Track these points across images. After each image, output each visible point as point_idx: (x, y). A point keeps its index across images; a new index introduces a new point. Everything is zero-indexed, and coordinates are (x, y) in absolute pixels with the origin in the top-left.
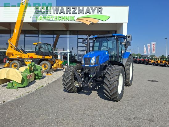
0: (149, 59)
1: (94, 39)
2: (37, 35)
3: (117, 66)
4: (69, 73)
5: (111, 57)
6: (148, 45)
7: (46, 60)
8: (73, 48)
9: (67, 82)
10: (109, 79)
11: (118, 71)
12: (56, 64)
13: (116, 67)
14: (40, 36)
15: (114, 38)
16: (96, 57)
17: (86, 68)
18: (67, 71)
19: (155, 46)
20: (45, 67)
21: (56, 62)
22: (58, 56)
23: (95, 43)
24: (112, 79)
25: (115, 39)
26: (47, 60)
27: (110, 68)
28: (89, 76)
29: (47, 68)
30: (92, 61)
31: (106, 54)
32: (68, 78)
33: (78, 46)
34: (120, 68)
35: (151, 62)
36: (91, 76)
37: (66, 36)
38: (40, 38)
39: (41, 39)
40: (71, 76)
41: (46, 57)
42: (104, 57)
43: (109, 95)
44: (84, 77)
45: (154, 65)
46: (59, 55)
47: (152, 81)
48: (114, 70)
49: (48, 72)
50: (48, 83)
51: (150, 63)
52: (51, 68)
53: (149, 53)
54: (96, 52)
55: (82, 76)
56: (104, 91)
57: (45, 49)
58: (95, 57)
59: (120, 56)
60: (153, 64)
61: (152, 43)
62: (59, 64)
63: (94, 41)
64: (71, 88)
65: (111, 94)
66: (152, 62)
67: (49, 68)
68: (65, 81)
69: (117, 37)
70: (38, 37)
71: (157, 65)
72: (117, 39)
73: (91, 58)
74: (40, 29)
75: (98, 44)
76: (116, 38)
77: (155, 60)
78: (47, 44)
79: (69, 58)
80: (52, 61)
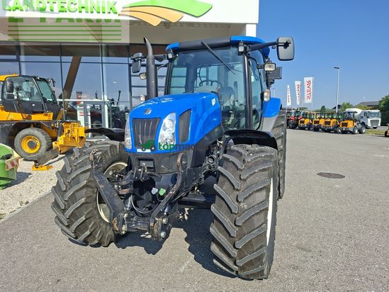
0: (298, 116)
1: (170, 56)
2: (14, 57)
3: (256, 147)
4: (76, 180)
5: (226, 113)
6: (297, 83)
7: (35, 126)
8: (120, 92)
9: (69, 212)
10: (234, 205)
11: (264, 170)
12: (64, 136)
13: (254, 152)
14: (23, 57)
15: (236, 49)
16: (179, 117)
17: (140, 160)
18: (68, 171)
19: (311, 86)
20: (32, 145)
21: (66, 131)
22: (78, 112)
23: (175, 69)
24: (244, 206)
25: (240, 54)
26: (38, 125)
27: (232, 158)
28: (154, 191)
29: (38, 148)
30: (162, 132)
31: (213, 103)
32: (73, 198)
33: (131, 87)
34: (271, 157)
35: (303, 122)
36: (162, 192)
37: (98, 59)
38: (23, 65)
39: (26, 67)
40: (85, 190)
41: (35, 118)
42: (205, 116)
43: (231, 264)
44: (134, 194)
45: (309, 130)
46: (80, 109)
47: (329, 175)
48: (250, 168)
49: (38, 162)
50: (25, 201)
51: (302, 125)
52: (50, 148)
53: (298, 103)
54: (177, 97)
55: (125, 191)
56: (214, 248)
57: (31, 95)
58: (172, 116)
59: (255, 112)
60: (309, 127)
61: (306, 79)
62: (75, 134)
63: (171, 60)
64: (88, 233)
65: (240, 263)
66: (305, 123)
67: (44, 147)
68: (64, 211)
69: (245, 48)
70: (18, 61)
71: (316, 130)
72: (245, 53)
73: (161, 120)
74: (21, 40)
75: (183, 71)
76: (241, 49)
77: (312, 120)
78: (35, 78)
79: (109, 118)
80: (53, 128)
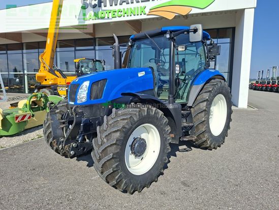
1: (130, 44)
2: (92, 47)
14: (97, 48)
16: (92, 84)
31: (141, 75)
38: (97, 52)
69: (170, 35)
70: (94, 49)
72: (171, 39)
73: (79, 85)
74: (96, 37)
76: (167, 36)
78: (93, 60)
